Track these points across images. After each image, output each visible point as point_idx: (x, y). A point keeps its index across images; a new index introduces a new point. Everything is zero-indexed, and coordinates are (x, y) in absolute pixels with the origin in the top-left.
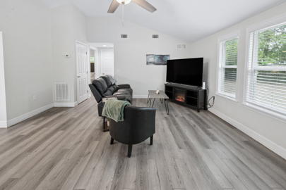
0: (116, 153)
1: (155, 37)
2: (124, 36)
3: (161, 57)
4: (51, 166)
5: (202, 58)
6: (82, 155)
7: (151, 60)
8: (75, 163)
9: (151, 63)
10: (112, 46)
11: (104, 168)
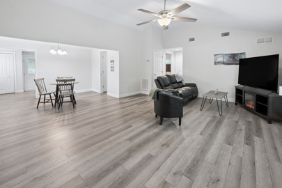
0: (155, 121)
1: (226, 34)
2: (192, 40)
3: (233, 56)
4: (127, 115)
5: (278, 55)
6: (139, 116)
7: (220, 59)
8: (135, 118)
9: (219, 62)
10: (181, 49)
11: (145, 124)
